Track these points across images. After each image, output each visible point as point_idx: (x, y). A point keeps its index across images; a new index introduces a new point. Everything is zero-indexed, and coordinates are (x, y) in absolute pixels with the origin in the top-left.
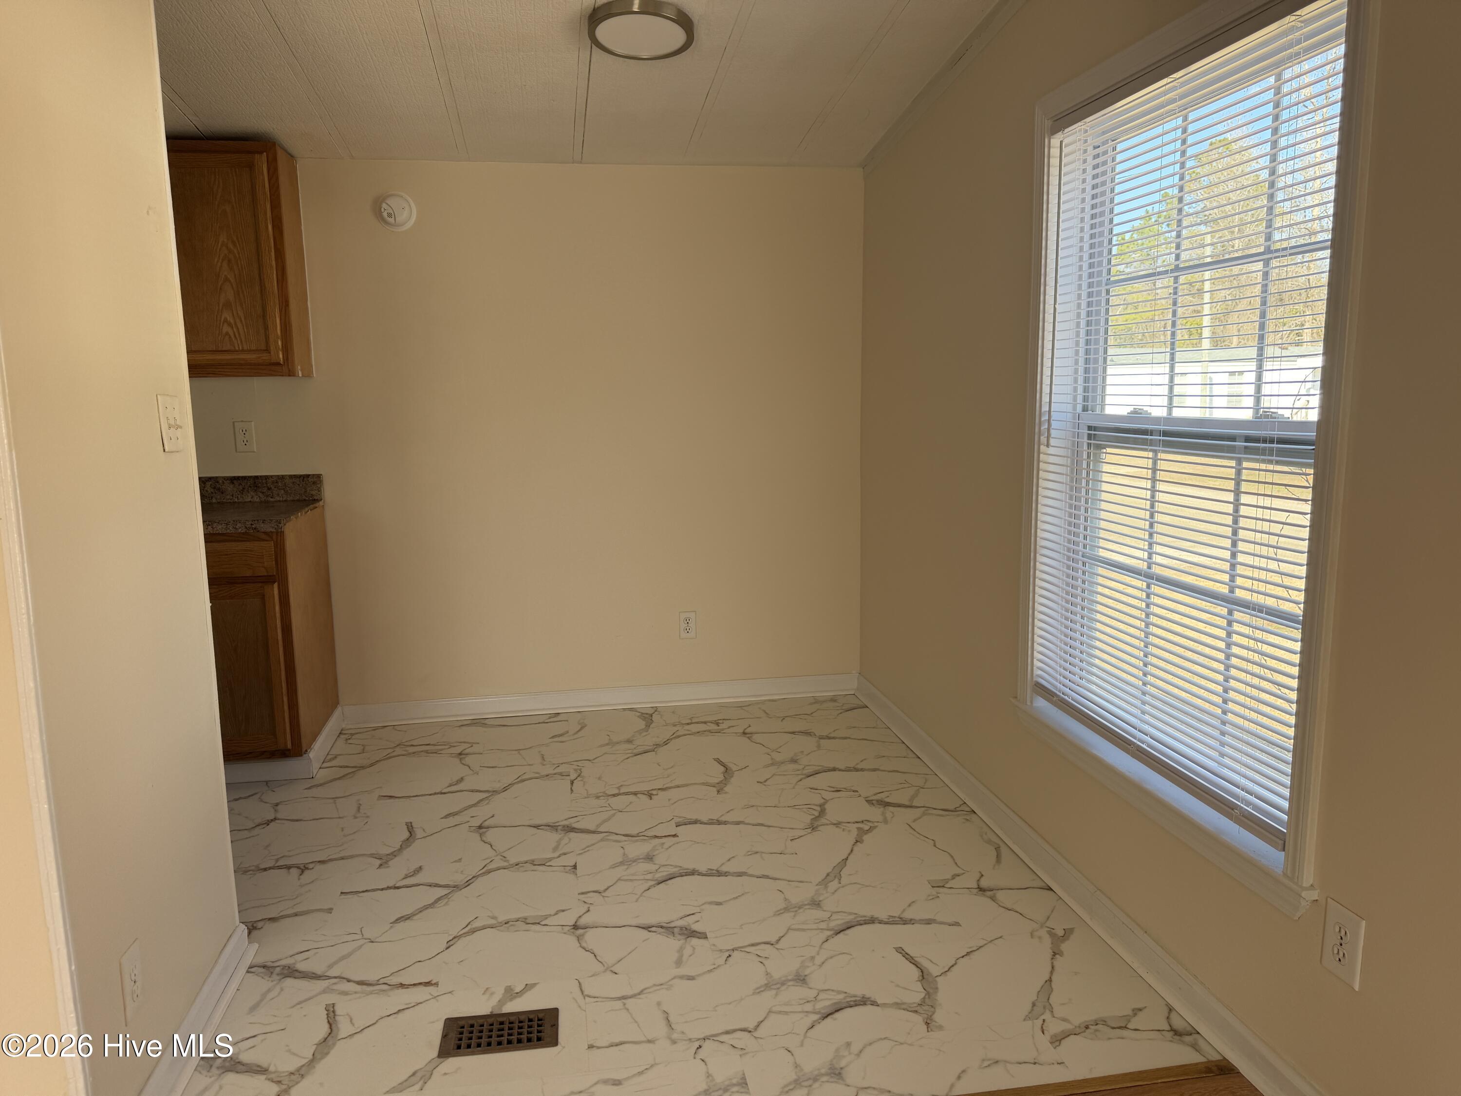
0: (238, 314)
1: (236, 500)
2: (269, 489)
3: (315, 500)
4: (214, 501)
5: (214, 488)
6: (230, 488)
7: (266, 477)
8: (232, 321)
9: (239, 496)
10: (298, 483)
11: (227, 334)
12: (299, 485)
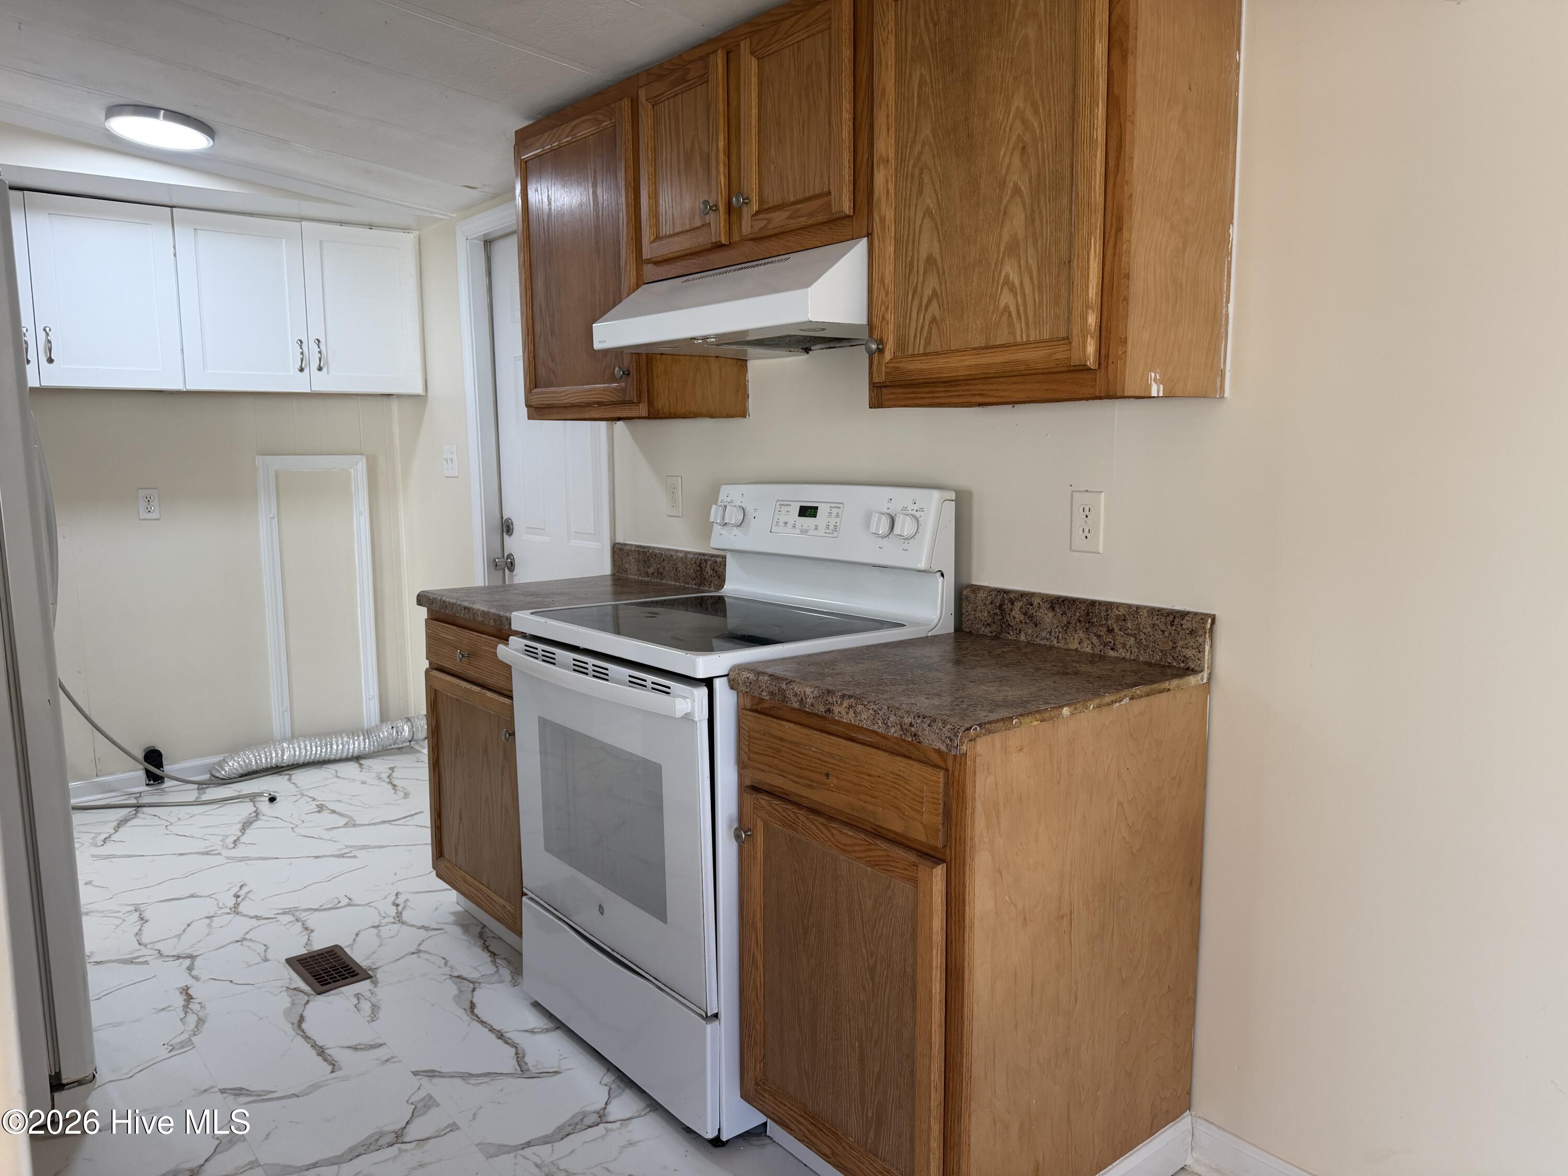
0: (1027, 262)
1: (1055, 642)
2: (1110, 631)
3: (1188, 669)
4: (1023, 638)
5: (1025, 614)
6: (1047, 617)
7: (1109, 606)
8: (1017, 282)
9: (1060, 635)
10: (1163, 628)
11: (1006, 308)
12: (1163, 632)
